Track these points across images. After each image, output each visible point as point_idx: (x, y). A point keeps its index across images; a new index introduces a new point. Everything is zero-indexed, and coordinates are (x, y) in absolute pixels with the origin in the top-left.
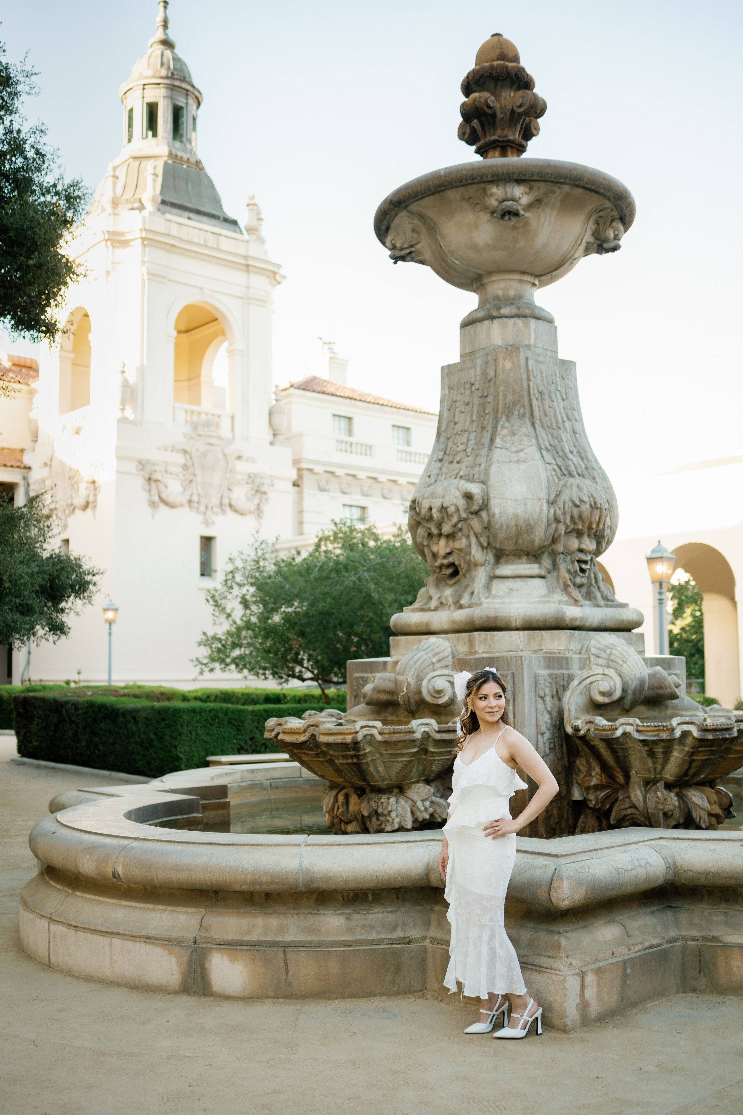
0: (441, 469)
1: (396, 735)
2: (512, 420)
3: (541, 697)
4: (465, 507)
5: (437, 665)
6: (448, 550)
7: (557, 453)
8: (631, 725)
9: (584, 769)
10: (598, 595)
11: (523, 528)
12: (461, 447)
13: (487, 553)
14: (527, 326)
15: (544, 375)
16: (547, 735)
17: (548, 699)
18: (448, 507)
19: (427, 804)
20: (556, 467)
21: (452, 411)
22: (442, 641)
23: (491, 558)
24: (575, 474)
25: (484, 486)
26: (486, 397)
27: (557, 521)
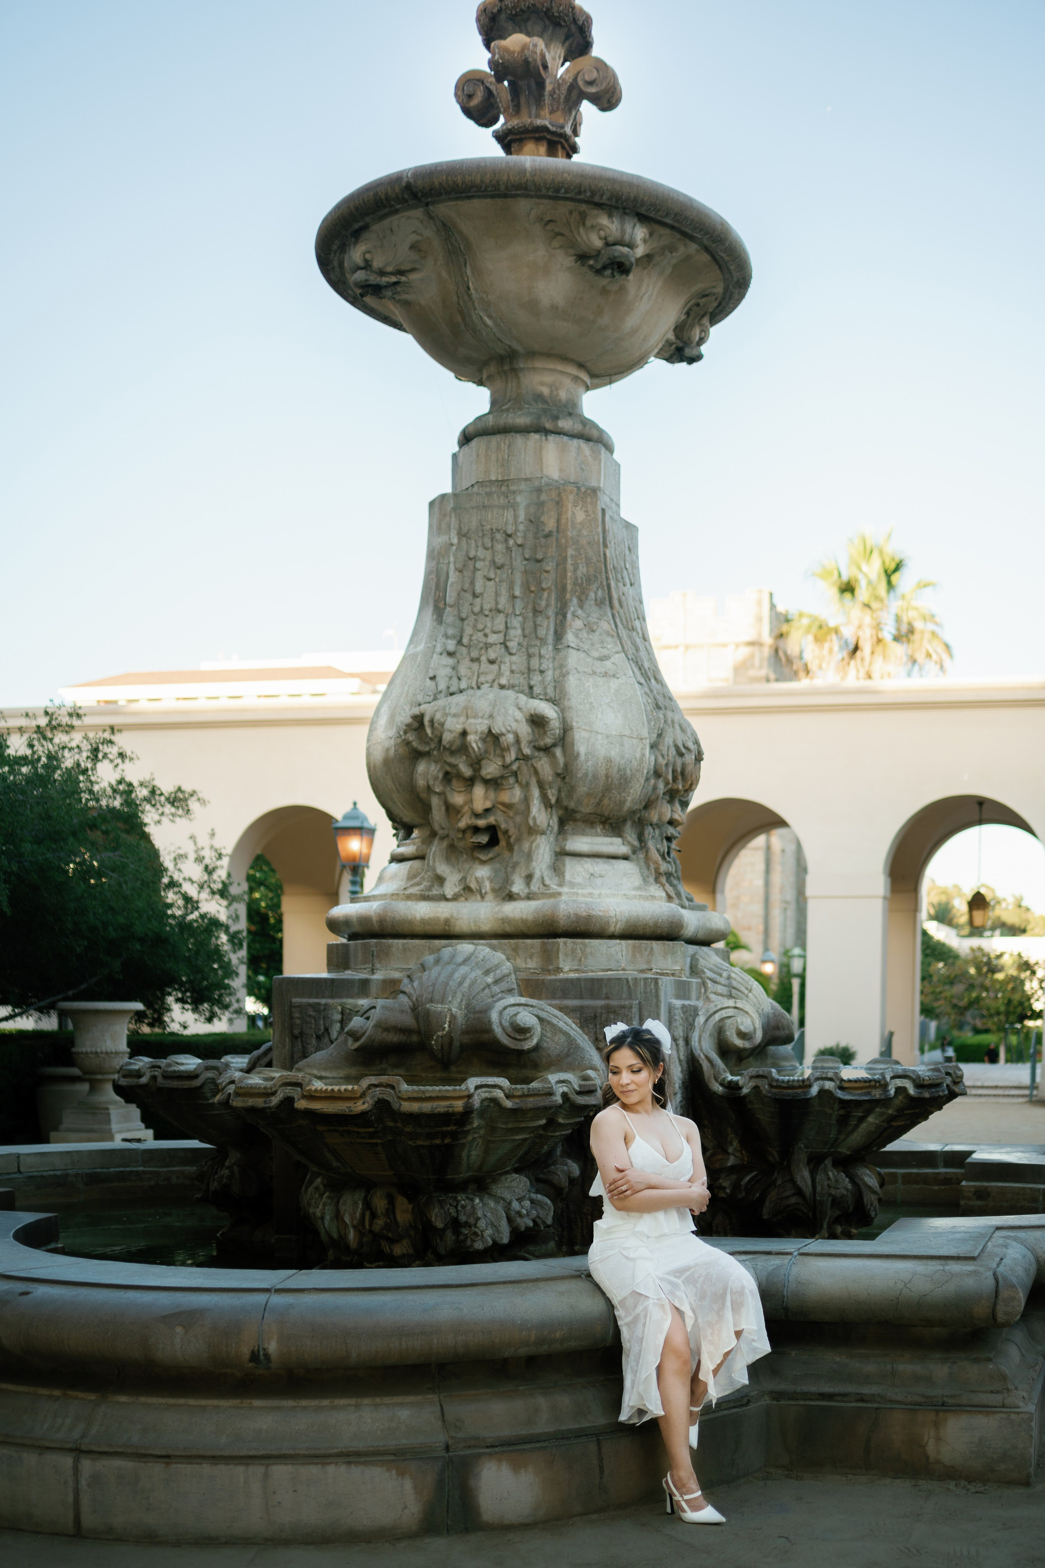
0: (455, 668)
1: (531, 1099)
2: (586, 607)
4: (531, 738)
5: (496, 989)
6: (488, 805)
7: (640, 668)
11: (615, 781)
12: (495, 638)
13: (551, 814)
17: (681, 1042)
19: (528, 1204)
20: (648, 691)
22: (487, 949)
23: (555, 822)
24: (660, 703)
27: (657, 774)
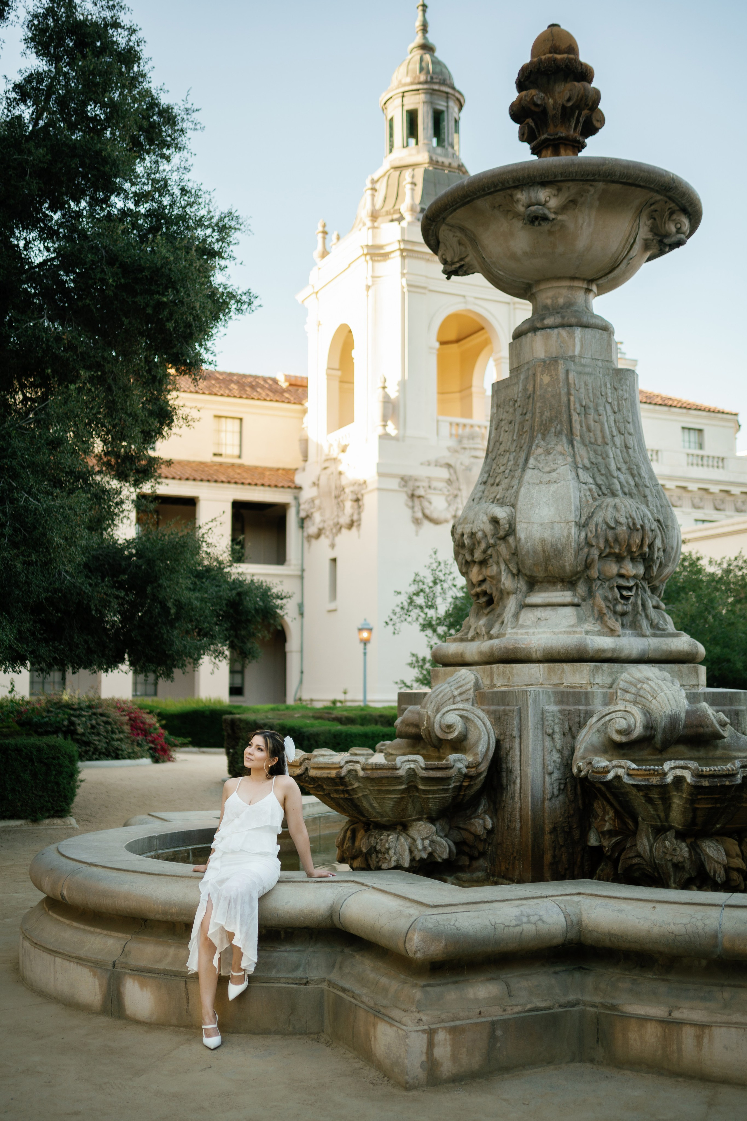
0: (483, 492)
1: (379, 771)
2: (548, 438)
3: (549, 735)
4: (493, 532)
5: (458, 699)
6: (481, 578)
7: (599, 471)
8: (623, 767)
9: (600, 812)
10: (645, 623)
11: (551, 554)
12: (502, 468)
13: (518, 580)
14: (572, 336)
15: (590, 387)
16: (556, 775)
17: (557, 736)
18: (476, 533)
19: (427, 842)
20: (593, 487)
21: (499, 430)
22: (469, 672)
23: (522, 585)
24: (620, 492)
25: (513, 510)
26: (525, 414)
27: (590, 545)
